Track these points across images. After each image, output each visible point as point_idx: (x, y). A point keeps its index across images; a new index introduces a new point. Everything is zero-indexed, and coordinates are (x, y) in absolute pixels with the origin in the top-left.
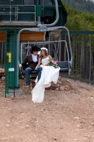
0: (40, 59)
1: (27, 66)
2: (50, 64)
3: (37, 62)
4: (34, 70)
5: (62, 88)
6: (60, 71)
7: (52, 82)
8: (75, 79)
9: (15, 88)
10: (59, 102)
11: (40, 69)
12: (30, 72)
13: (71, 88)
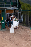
0: (12, 19)
1: (8, 21)
2: (16, 20)
3: (11, 20)
4: (10, 22)
5: (19, 28)
6: (19, 23)
7: (16, 26)
8: (24, 26)
9: (4, 28)
10: (18, 33)
11: (12, 22)
12: (9, 23)
13: (22, 28)
